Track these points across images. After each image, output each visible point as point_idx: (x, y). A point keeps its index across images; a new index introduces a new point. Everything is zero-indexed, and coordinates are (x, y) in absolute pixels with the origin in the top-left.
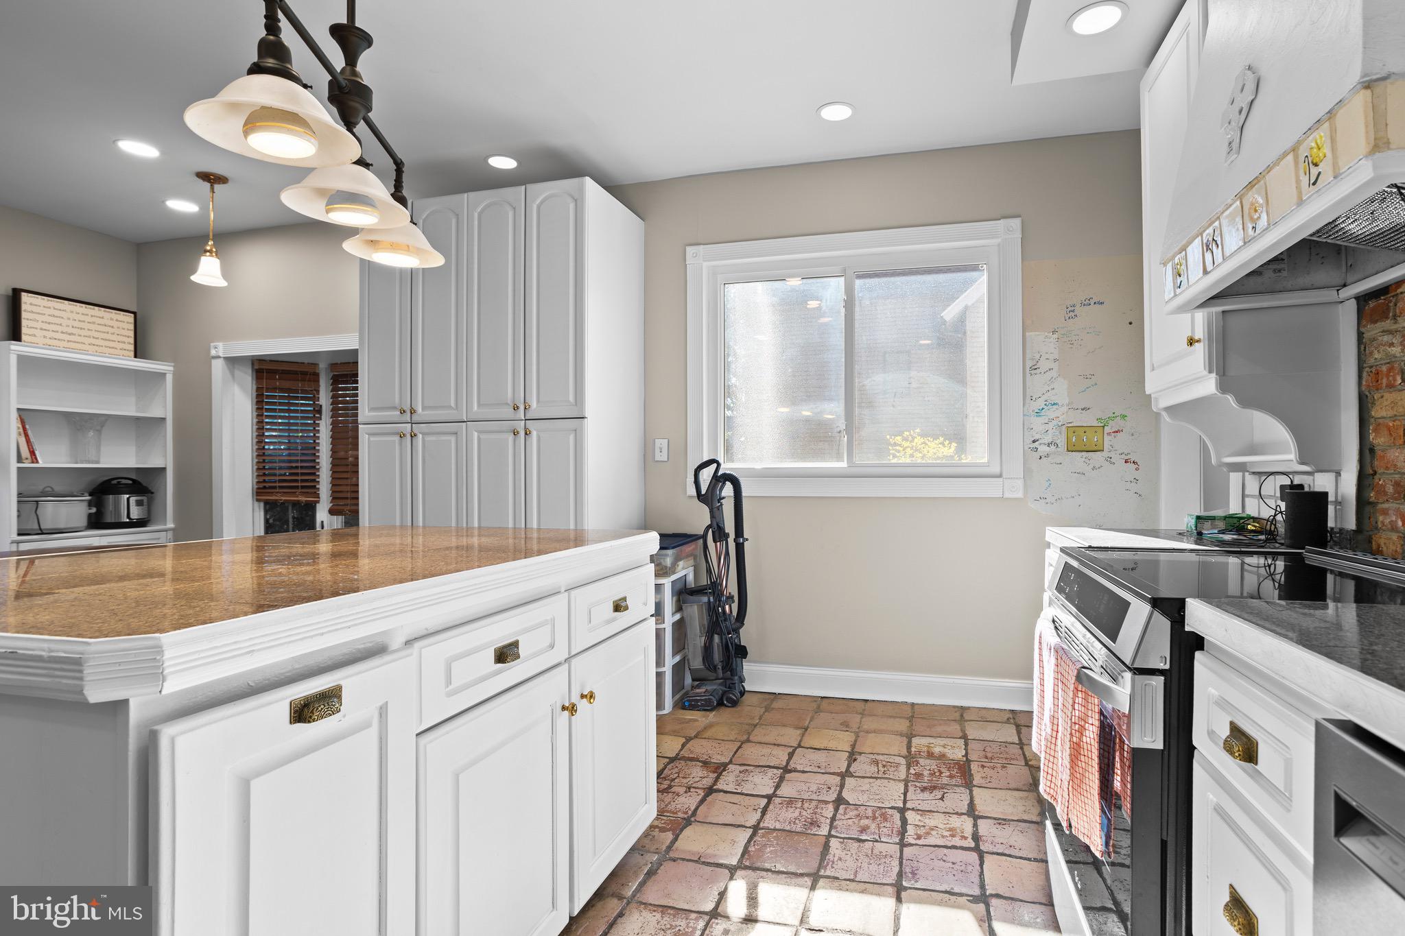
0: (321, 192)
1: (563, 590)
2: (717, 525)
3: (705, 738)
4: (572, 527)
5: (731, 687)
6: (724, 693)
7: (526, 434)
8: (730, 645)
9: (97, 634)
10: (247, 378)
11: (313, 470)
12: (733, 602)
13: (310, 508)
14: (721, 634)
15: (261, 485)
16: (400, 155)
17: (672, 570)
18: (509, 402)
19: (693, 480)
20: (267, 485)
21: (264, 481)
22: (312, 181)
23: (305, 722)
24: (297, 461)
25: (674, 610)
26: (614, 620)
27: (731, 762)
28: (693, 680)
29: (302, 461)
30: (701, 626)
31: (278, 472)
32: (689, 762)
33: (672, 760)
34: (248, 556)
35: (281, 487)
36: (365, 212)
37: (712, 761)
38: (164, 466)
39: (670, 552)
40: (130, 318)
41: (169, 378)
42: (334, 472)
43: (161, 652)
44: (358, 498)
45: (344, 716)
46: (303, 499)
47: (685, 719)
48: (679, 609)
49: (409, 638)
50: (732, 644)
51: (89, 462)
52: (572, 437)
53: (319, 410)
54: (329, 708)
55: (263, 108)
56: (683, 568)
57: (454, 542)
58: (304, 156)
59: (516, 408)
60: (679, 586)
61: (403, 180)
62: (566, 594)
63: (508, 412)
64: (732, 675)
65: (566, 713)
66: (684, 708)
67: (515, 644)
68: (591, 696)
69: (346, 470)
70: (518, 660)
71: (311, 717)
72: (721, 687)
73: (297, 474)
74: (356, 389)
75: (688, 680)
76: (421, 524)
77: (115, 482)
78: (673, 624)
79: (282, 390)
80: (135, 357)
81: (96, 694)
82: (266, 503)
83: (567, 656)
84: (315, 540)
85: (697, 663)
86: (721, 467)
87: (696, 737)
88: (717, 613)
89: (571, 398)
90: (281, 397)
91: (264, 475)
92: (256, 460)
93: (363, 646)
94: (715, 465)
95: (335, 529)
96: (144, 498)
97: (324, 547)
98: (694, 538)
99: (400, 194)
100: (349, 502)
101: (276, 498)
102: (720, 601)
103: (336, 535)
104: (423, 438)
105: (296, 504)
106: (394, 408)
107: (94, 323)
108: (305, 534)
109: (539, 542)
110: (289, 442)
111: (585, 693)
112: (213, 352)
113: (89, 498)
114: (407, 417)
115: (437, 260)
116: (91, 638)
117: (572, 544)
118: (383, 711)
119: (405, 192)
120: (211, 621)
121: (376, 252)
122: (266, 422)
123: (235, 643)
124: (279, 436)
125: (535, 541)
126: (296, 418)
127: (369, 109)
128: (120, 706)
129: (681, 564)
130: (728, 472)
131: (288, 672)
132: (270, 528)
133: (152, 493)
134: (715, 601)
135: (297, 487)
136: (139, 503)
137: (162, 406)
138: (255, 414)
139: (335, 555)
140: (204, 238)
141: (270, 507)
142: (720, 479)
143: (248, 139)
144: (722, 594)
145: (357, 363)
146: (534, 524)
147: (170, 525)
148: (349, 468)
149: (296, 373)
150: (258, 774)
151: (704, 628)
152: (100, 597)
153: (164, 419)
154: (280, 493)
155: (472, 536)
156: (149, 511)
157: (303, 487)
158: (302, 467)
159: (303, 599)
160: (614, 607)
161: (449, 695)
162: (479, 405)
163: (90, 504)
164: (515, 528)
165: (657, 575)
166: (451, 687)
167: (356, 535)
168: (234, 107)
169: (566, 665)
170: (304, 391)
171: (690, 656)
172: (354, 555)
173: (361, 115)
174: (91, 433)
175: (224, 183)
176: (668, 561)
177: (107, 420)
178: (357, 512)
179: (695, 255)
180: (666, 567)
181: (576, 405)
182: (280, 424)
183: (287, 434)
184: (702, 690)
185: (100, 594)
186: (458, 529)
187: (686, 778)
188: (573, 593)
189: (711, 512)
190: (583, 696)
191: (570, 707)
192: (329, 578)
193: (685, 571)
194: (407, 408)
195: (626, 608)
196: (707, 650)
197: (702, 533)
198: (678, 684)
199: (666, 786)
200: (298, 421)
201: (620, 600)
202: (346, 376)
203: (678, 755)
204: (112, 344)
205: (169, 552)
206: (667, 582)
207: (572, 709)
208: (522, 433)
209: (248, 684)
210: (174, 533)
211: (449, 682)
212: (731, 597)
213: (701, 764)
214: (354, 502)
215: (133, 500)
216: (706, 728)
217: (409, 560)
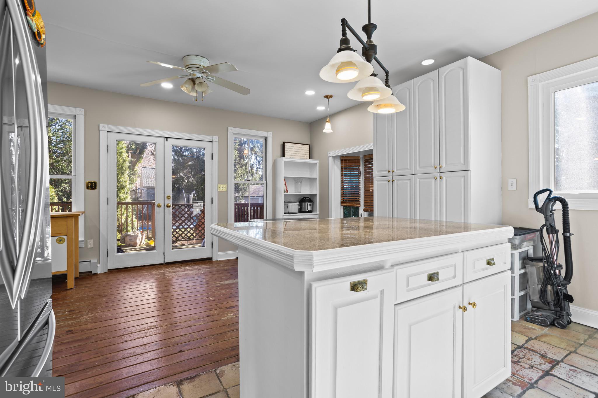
0: (360, 90)
1: (460, 251)
2: (550, 225)
3: (542, 341)
4: (463, 221)
5: (561, 317)
6: (555, 319)
7: (440, 179)
8: (559, 293)
9: (297, 249)
10: (338, 162)
11: (358, 195)
12: (562, 269)
13: (357, 208)
14: (553, 285)
15: (343, 200)
16: (387, 69)
17: (519, 246)
18: (433, 165)
19: (533, 200)
20: (344, 200)
21: (344, 199)
22: (358, 86)
23: (355, 291)
24: (353, 192)
25: (520, 267)
26: (487, 269)
27: (562, 361)
28: (533, 307)
29: (355, 191)
30: (539, 279)
31: (347, 195)
32: (531, 352)
33: (520, 347)
34: (339, 225)
35: (348, 201)
36: (375, 94)
37: (547, 356)
38: (316, 193)
39: (518, 237)
40: (308, 147)
41: (318, 164)
42: (365, 196)
43: (313, 258)
44: (373, 205)
45: (368, 292)
46: (355, 205)
47: (527, 327)
48: (523, 267)
49: (393, 264)
50: (561, 292)
51: (299, 192)
52: (463, 180)
53: (360, 173)
54: (363, 287)
55: (342, 63)
56: (526, 246)
57: (408, 225)
58: (355, 77)
59: (436, 168)
60: (524, 255)
61: (389, 78)
62: (462, 253)
63: (432, 170)
64: (561, 310)
65: (461, 310)
66: (526, 320)
67: (437, 274)
68: (474, 304)
69: (369, 195)
70: (438, 281)
71: (357, 290)
72: (554, 316)
73: (353, 196)
74: (372, 164)
75: (529, 306)
76: (396, 217)
77: (305, 198)
78: (520, 275)
79: (349, 166)
80: (309, 159)
81: (297, 269)
82: (344, 206)
83: (462, 283)
84: (359, 221)
85: (536, 298)
86: (553, 193)
87: (536, 338)
88: (550, 274)
89: (462, 162)
90: (348, 169)
91: (344, 196)
92: (341, 191)
93: (375, 265)
94: (548, 192)
95: (365, 217)
96: (312, 204)
97: (362, 224)
98: (534, 231)
99: (388, 84)
100: (370, 207)
101: (347, 205)
102: (552, 267)
103: (366, 220)
104: (397, 182)
105: (353, 207)
106: (386, 170)
107: (300, 149)
108: (356, 218)
109: (446, 228)
110: (351, 185)
111: (471, 302)
112: (329, 155)
113: (299, 203)
114: (391, 174)
115: (402, 108)
116: (295, 250)
117: (462, 230)
118: (382, 292)
119: (389, 83)
120: (327, 248)
121: (379, 109)
122: (344, 178)
123: (334, 258)
124: (348, 183)
125: (444, 228)
126: (353, 176)
127: (376, 53)
128: (302, 273)
129: (525, 244)
130: (557, 196)
131: (350, 271)
132: (346, 215)
133: (313, 202)
134: (549, 266)
135: (353, 201)
136: (310, 205)
137: (316, 175)
138: (341, 175)
139: (365, 227)
140: (326, 117)
141: (345, 208)
142: (551, 200)
143: (337, 76)
144: (554, 263)
145: (373, 154)
146: (444, 219)
147: (318, 213)
148: (370, 194)
149: (353, 160)
150: (340, 307)
151: (541, 280)
152: (299, 236)
153: (316, 178)
154: (348, 203)
155: (417, 223)
156: (313, 208)
157: (355, 201)
158: (355, 194)
159: (355, 244)
160: (487, 262)
161: (409, 291)
162: (419, 167)
163: (299, 205)
164: (435, 220)
165: (512, 248)
166: (408, 288)
167: (373, 220)
168: (333, 66)
169: (461, 287)
170: (355, 166)
171: (531, 294)
172: (372, 228)
173: (373, 57)
174: (299, 183)
175: (332, 97)
176: (517, 242)
177: (303, 179)
178: (373, 211)
179: (533, 80)
180: (516, 245)
181: (465, 165)
182: (348, 178)
183: (350, 182)
184: (539, 314)
185: (299, 235)
186: (411, 220)
187: (529, 360)
188: (466, 253)
189: (546, 217)
190: (470, 304)
191: (463, 308)
192: (363, 236)
193: (528, 248)
194: (391, 170)
195: (494, 264)
196: (543, 293)
197: (539, 229)
198: (522, 307)
199: (516, 361)
200: (354, 177)
201: (491, 259)
202: (369, 159)
203: (523, 345)
204: (304, 155)
205: (318, 222)
206: (516, 252)
207: (464, 309)
208: (439, 178)
209: (337, 273)
210: (319, 215)
211: (408, 285)
212: (560, 266)
213: (539, 355)
214: (372, 207)
215: (309, 204)
216: (542, 336)
217: (392, 231)
